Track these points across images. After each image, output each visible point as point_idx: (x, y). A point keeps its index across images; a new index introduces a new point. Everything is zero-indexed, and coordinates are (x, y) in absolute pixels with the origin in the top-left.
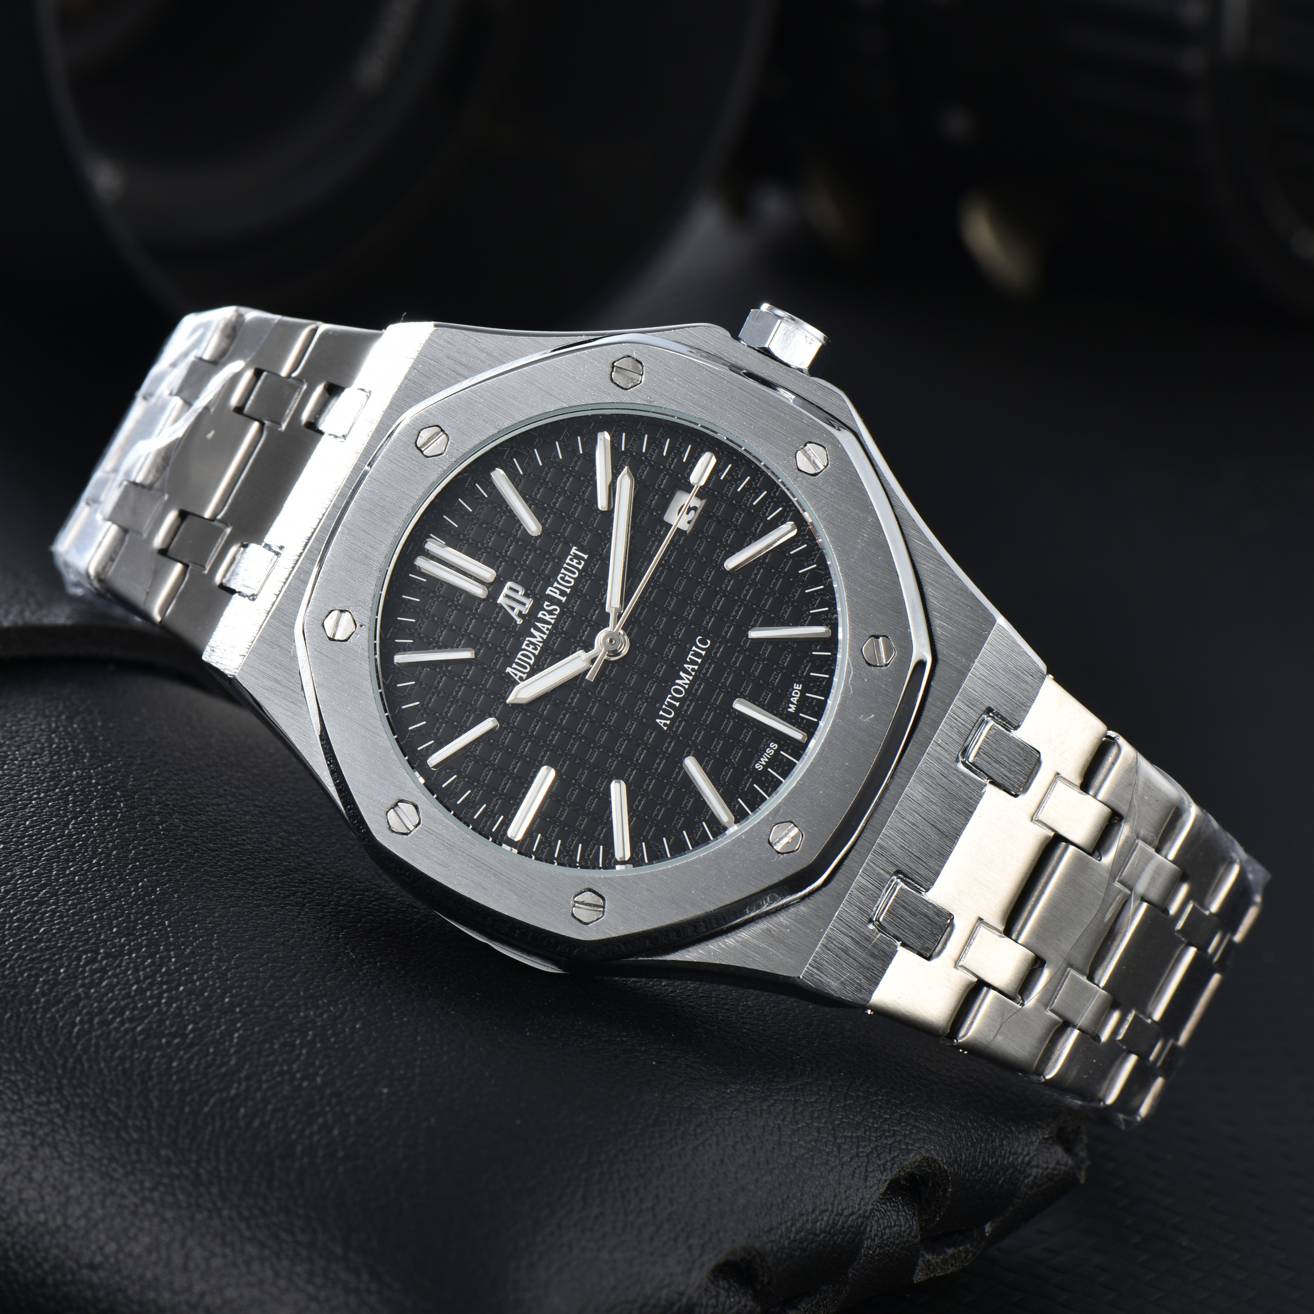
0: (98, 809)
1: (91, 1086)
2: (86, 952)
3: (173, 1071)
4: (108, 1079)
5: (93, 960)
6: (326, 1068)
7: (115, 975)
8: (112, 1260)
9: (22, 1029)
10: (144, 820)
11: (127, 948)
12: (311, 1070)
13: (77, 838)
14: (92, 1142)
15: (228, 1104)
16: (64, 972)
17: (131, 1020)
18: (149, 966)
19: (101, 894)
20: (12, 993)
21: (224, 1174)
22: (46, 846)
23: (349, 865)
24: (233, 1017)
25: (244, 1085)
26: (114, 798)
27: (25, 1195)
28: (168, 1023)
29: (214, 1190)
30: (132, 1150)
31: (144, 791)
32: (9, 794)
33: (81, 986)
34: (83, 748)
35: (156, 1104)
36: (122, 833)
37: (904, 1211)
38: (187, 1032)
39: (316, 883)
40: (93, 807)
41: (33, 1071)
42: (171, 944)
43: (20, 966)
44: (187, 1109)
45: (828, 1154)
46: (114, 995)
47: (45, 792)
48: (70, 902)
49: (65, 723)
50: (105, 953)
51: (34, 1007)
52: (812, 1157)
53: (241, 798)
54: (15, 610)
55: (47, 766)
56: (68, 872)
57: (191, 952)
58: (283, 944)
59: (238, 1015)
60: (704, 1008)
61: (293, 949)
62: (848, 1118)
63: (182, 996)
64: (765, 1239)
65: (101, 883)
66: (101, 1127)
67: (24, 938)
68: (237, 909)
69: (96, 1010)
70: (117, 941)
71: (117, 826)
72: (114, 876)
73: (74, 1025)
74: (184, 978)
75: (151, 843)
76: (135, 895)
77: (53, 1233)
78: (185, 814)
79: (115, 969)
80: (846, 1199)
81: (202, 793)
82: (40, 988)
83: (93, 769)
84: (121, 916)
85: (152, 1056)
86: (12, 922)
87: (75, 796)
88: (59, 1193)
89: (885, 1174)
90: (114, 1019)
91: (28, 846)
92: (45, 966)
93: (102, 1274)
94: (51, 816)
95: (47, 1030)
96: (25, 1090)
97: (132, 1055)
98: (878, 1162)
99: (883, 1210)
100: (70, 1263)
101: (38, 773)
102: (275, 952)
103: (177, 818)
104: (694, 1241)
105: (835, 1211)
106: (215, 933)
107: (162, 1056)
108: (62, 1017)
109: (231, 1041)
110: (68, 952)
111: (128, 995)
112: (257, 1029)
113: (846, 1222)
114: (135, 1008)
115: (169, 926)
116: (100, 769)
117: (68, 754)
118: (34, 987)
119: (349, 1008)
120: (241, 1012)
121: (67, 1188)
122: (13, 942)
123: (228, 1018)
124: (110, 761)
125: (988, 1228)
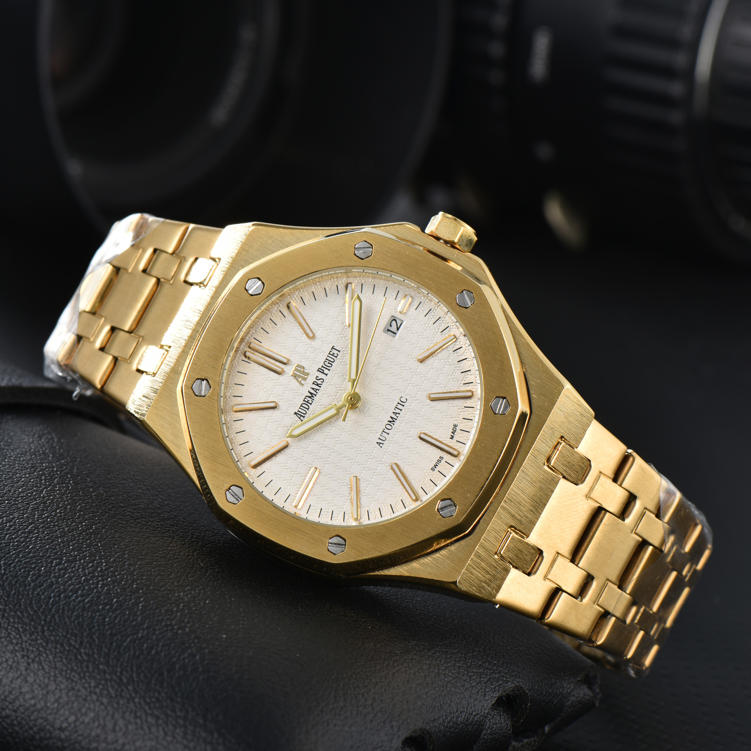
0: (58, 484)
1: (61, 631)
2: (55, 559)
3: (106, 623)
4: (70, 627)
5: (60, 564)
6: (191, 623)
7: (73, 572)
8: (73, 726)
9: (21, 599)
10: (84, 490)
11: (78, 557)
12: (183, 624)
13: (48, 499)
14: (62, 661)
15: (137, 642)
16: (44, 569)
17: (82, 596)
18: (91, 567)
19: (63, 529)
20: (15, 580)
21: (135, 679)
22: (31, 503)
23: (197, 518)
24: (139, 595)
25: (146, 632)
26: (67, 478)
27: (23, 690)
28: (102, 598)
29: (130, 688)
30: (84, 666)
31: (83, 475)
32: (9, 474)
33: (53, 577)
34: (49, 452)
35: (97, 642)
36: (72, 497)
37: (504, 715)
38: (113, 603)
39: (180, 526)
40: (56, 483)
41: (28, 622)
42: (103, 556)
43: (19, 566)
44: (114, 644)
45: (465, 681)
46: (72, 582)
47: (29, 474)
48: (46, 532)
49: (37, 439)
50: (66, 560)
51: (28, 588)
52: (456, 682)
53: (136, 481)
54: (7, 378)
55: (29, 460)
56: (44, 516)
57: (113, 560)
58: (164, 557)
59: (141, 594)
60: (394, 601)
61: (169, 560)
62: (475, 662)
63: (110, 583)
64: (431, 725)
65: (62, 523)
66: (66, 653)
67: (21, 551)
68: (137, 538)
69: (62, 590)
70: (72, 553)
71: (69, 493)
72: (69, 519)
73: (50, 598)
74: (110, 574)
75: (88, 502)
76: (81, 530)
77: (39, 711)
78: (106, 488)
79: (72, 568)
80: (474, 706)
81: (115, 477)
82: (30, 578)
83: (55, 463)
84: (74, 540)
85: (94, 615)
86: (14, 542)
87: (45, 477)
88: (42, 689)
89: (495, 693)
90: (72, 595)
91: (21, 502)
92: (33, 566)
93: (67, 733)
94: (33, 486)
95: (35, 600)
96: (23, 632)
97: (83, 614)
98: (491, 686)
99: (492, 715)
100: (48, 727)
101: (24, 464)
102: (159, 561)
103: (102, 490)
104: (394, 724)
105: (468, 712)
106: (126, 550)
107: (100, 615)
108: (43, 593)
109: (138, 608)
110: (46, 559)
111: (80, 583)
112: (152, 602)
113: (474, 719)
114: (84, 589)
115: (101, 546)
116: (58, 463)
117: (40, 455)
118: (27, 577)
119: (202, 592)
120: (142, 593)
121: (47, 686)
122: (15, 553)
123: (135, 596)
124: (63, 459)
125: (547, 729)
